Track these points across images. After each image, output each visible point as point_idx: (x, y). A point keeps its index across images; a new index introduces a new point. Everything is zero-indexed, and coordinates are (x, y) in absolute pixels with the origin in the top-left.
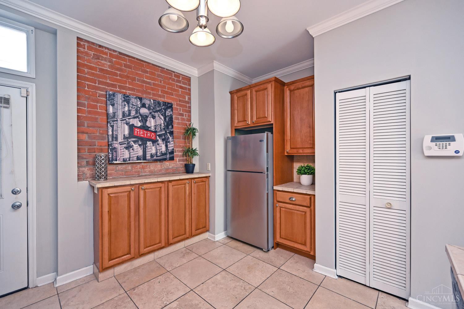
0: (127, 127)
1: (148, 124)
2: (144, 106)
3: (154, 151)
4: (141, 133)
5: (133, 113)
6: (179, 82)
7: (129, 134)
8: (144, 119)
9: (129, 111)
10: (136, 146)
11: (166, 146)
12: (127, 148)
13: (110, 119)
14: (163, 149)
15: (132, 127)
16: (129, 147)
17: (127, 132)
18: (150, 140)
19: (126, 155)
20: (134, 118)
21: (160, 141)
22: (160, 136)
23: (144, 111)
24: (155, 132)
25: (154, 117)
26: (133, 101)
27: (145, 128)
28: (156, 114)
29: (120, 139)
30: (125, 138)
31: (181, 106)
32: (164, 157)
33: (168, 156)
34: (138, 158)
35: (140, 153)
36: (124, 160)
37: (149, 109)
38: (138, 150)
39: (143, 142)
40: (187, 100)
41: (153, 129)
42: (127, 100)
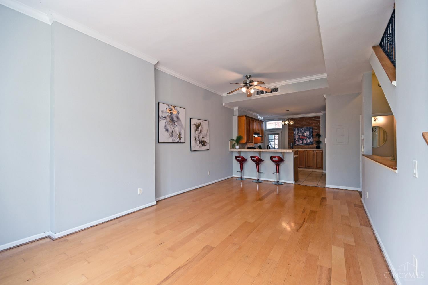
0: (298, 136)
1: (304, 134)
2: (303, 130)
3: (306, 142)
4: (302, 137)
5: (300, 132)
6: (316, 119)
7: (299, 138)
8: (303, 133)
9: (299, 132)
10: (300, 141)
11: (310, 140)
12: (298, 141)
13: (294, 135)
14: (309, 141)
15: (299, 136)
16: (299, 141)
17: (298, 137)
18: (304, 139)
19: (298, 143)
20: (300, 133)
21: (308, 139)
22: (308, 138)
23: (303, 131)
24: (306, 136)
25: (306, 132)
26: (300, 129)
27: (303, 136)
28: (306, 131)
29: (296, 139)
30: (298, 139)
31: (315, 127)
32: (309, 144)
33: (311, 143)
34: (301, 144)
35: (302, 142)
36: (297, 144)
37: (304, 130)
38: (301, 142)
39: (302, 140)
40: (319, 124)
41: (305, 136)
42: (298, 129)
